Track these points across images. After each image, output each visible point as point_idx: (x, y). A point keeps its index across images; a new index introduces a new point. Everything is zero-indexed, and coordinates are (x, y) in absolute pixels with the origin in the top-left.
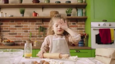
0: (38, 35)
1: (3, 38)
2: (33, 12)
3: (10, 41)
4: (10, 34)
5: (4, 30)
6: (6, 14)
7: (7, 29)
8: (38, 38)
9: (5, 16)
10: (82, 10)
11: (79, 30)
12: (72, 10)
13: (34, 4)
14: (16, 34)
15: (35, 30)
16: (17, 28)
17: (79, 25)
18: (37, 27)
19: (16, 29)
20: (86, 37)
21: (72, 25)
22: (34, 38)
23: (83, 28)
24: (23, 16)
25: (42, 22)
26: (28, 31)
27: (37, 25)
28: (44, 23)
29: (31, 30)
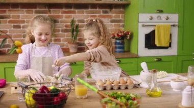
11: (113, 24)
17: (114, 15)
21: (102, 14)
23: (121, 19)
25: (47, 9)
26: (22, 25)
28: (52, 10)
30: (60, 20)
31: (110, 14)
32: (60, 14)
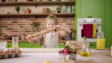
0: (32, 30)
1: (2, 33)
2: (27, 9)
3: (7, 35)
4: (7, 29)
5: (2, 25)
6: (3, 11)
7: (5, 24)
8: (32, 32)
9: (2, 13)
10: (71, 7)
11: (68, 25)
12: (62, 7)
13: (28, 2)
14: (13, 29)
15: (29, 25)
16: (14, 24)
17: (69, 21)
18: (32, 23)
19: (12, 25)
20: (73, 32)
21: (62, 21)
22: (28, 33)
23: (72, 23)
24: (19, 13)
25: (35, 19)
26: (24, 26)
27: (32, 21)
28: (38, 19)
29: (26, 26)
30: (41, 23)
31: (67, 21)
32: (42, 21)
